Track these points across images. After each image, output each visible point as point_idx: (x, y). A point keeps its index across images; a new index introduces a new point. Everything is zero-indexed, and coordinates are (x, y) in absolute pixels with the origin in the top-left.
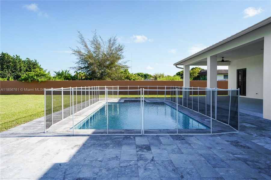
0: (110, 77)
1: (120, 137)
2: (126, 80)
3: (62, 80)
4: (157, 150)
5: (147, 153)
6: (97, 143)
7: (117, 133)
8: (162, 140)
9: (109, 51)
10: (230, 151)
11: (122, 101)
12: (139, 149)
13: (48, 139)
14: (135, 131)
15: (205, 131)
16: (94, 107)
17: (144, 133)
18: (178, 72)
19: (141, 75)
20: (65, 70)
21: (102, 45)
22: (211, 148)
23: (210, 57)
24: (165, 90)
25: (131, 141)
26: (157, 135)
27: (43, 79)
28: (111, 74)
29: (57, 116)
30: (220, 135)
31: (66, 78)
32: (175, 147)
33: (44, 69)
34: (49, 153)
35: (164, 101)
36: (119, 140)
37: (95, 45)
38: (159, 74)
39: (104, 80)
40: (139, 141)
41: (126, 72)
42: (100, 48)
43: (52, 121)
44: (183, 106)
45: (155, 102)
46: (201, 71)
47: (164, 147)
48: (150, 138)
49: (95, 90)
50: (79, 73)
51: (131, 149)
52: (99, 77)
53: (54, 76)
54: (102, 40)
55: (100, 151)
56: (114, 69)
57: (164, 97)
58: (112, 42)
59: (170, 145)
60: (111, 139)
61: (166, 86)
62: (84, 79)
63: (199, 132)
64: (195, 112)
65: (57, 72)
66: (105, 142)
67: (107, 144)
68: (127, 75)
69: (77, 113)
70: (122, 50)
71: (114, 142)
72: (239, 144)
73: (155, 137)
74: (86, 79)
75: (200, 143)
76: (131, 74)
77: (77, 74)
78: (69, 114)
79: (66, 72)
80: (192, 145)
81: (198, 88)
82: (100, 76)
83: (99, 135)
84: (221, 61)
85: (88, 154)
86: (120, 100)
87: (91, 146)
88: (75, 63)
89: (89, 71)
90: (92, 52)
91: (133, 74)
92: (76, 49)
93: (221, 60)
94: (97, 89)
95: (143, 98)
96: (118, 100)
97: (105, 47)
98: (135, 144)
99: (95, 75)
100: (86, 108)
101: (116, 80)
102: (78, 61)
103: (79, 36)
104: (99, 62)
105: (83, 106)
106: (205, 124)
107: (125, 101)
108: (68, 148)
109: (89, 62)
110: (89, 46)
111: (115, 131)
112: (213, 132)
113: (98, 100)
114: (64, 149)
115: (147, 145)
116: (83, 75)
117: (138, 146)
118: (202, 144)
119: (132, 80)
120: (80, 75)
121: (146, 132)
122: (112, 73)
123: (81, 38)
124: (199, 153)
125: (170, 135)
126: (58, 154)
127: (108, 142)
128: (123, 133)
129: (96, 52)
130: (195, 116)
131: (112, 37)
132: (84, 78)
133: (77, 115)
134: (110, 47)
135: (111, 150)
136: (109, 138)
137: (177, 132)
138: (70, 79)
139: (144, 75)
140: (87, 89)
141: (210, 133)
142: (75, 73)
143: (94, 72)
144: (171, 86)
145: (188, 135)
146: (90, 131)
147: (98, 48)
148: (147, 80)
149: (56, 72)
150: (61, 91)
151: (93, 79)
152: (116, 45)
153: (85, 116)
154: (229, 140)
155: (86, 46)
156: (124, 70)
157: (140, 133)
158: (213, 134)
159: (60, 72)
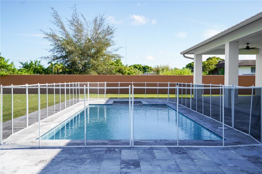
0: (96, 69)
1: (101, 149)
2: (118, 74)
3: (30, 73)
4: (148, 166)
5: (134, 171)
6: (69, 158)
7: (98, 144)
8: (156, 154)
9: (95, 34)
10: (246, 169)
11: (111, 102)
12: (125, 165)
13: (4, 153)
14: (123, 142)
15: (215, 143)
16: (72, 109)
17: (134, 145)
18: (189, 64)
19: (138, 67)
20: (34, 61)
21: (85, 26)
22: (220, 165)
23: (229, 42)
24: (169, 88)
25: (115, 155)
26: (150, 148)
27: (4, 72)
28: (97, 66)
29: (20, 122)
30: (235, 148)
31: (36, 71)
32: (173, 162)
33: (6, 59)
34: (4, 171)
35: (166, 102)
36: (99, 153)
37: (76, 26)
38: (162, 65)
39: (88, 74)
40: (126, 155)
41: (117, 63)
42: (81, 31)
43: (11, 129)
44: (191, 109)
45: (154, 103)
46: (219, 62)
47: (158, 163)
48: (141, 151)
49: (73, 88)
50: (55, 64)
51: (114, 165)
52: (81, 70)
53: (19, 68)
54: (84, 19)
55: (73, 168)
56: (102, 59)
57: (167, 97)
58: (98, 23)
59: (167, 160)
60: (89, 152)
61: (169, 83)
62: (61, 73)
63: (207, 143)
64: (206, 117)
65: (24, 63)
66: (81, 157)
67: (83, 158)
68: (120, 67)
69: (48, 118)
70: (111, 33)
71: (93, 157)
72: (260, 160)
73: (148, 149)
74: (64, 72)
75: (207, 158)
76: (124, 65)
77: (52, 65)
78: (36, 120)
79: (35, 63)
80: (195, 160)
81: (211, 85)
82: (82, 68)
83: (74, 148)
84: (245, 49)
85: (56, 171)
86: (108, 101)
87: (61, 162)
88: (48, 51)
89: (67, 61)
90: (71, 36)
91: (128, 66)
92: (49, 32)
93: (245, 46)
94: (77, 85)
95: (133, 99)
96: (105, 101)
97: (89, 29)
98: (120, 158)
99: (76, 67)
100: (61, 112)
101: (104, 74)
102: (52, 48)
103: (53, 14)
104: (81, 49)
105: (57, 109)
106: (217, 133)
107: (114, 102)
108: (30, 164)
109: (67, 50)
110: (67, 28)
111: (96, 142)
112: (225, 145)
113: (78, 101)
114: (25, 166)
115: (136, 160)
116: (60, 67)
117: (123, 162)
118: (209, 159)
119: (126, 74)
120: (56, 67)
121: (136, 143)
122: (99, 65)
123: (56, 16)
124: (202, 171)
125: (168, 147)
126: (15, 172)
127: (85, 156)
128: (107, 144)
129: (77, 35)
130: (206, 123)
131: (99, 16)
132: (61, 71)
133: (48, 121)
134: (96, 29)
135: (88, 166)
136: (87, 150)
137: (177, 144)
138: (42, 72)
139: (143, 67)
140: (62, 86)
141: (222, 145)
142: (50, 64)
143: (74, 63)
144: (176, 83)
145: (192, 148)
146: (63, 142)
147: (79, 29)
148: (146, 74)
149: (22, 63)
150: (25, 89)
151: (73, 72)
152: (104, 27)
153: (58, 122)
154: (247, 155)
155: (63, 27)
156: (115, 61)
157: (128, 144)
158: (225, 147)
159: (28, 64)
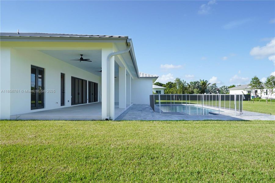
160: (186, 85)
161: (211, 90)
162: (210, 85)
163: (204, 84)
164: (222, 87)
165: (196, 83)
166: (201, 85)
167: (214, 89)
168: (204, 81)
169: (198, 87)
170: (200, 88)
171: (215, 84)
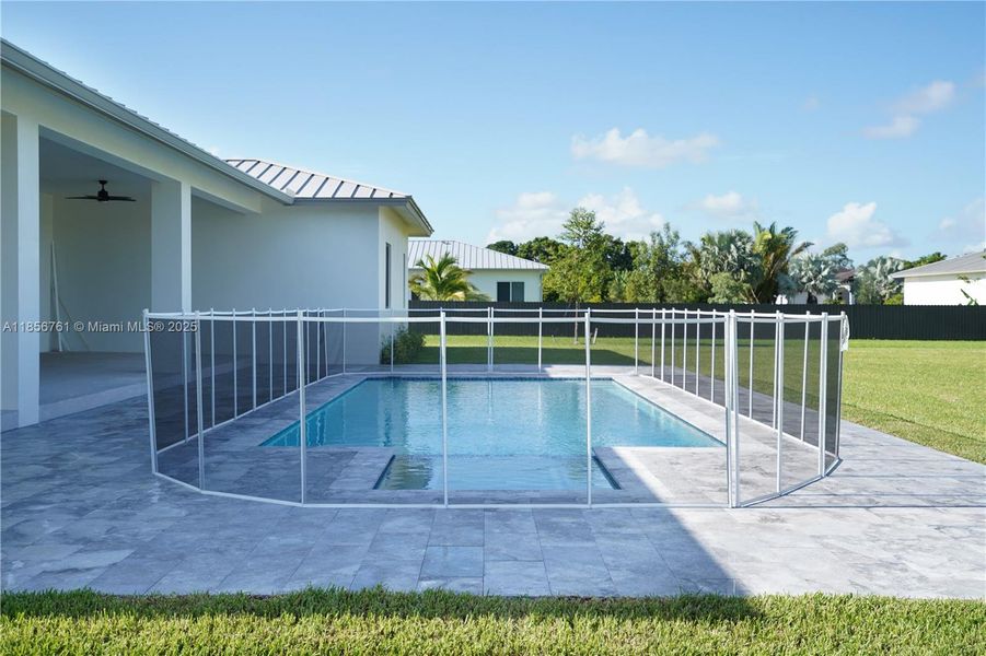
160: (681, 249)
161: (810, 280)
162: (804, 255)
163: (777, 246)
164: (873, 264)
165: (728, 241)
166: (757, 255)
167: (825, 273)
168: (778, 231)
169: (741, 262)
170: (752, 269)
171: (840, 249)
